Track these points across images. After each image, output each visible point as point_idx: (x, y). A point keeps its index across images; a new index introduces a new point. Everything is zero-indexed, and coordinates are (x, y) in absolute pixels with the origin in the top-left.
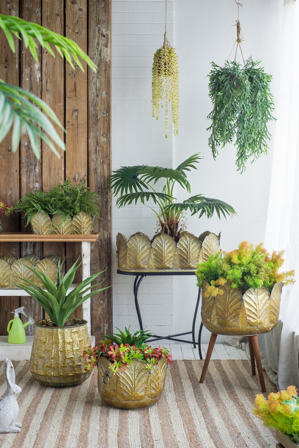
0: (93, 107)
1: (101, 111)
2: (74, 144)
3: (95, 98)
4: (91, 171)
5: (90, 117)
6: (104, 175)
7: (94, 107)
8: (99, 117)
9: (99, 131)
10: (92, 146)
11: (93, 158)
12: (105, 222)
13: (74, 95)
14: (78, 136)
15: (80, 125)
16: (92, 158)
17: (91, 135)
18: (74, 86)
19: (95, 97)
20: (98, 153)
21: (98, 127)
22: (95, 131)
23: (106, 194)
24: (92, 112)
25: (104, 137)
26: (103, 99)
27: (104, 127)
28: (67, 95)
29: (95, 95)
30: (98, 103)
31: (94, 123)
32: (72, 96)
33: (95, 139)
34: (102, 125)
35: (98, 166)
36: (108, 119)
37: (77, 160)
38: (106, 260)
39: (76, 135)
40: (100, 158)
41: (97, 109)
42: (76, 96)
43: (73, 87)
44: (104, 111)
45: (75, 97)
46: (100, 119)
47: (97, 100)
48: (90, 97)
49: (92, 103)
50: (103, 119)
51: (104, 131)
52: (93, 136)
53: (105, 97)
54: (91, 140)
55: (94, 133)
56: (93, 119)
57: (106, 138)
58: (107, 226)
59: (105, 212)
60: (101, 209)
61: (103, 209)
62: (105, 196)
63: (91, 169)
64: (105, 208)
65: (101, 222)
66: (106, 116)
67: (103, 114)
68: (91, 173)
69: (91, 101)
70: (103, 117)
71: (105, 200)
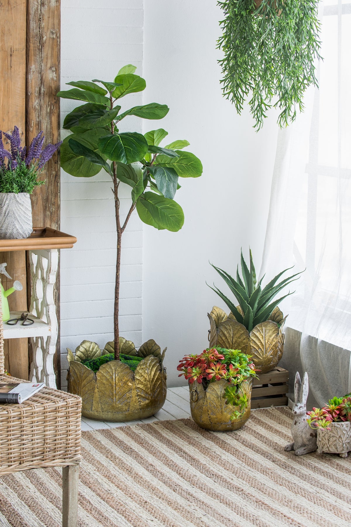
0: (36, 21)
1: (48, 28)
3: (39, 7)
4: (31, 127)
5: (31, 39)
6: (52, 133)
7: (37, 21)
8: (44, 39)
9: (45, 61)
10: (33, 85)
11: (35, 106)
12: (53, 209)
14: (12, 69)
15: (14, 51)
16: (32, 105)
17: (33, 67)
19: (39, 5)
20: (42, 97)
21: (44, 54)
22: (39, 61)
23: (55, 163)
24: (35, 31)
25: (53, 71)
26: (51, 9)
27: (52, 54)
29: (40, 3)
30: (43, 15)
31: (36, 49)
33: (38, 74)
34: (50, 52)
35: (42, 118)
37: (11, 108)
39: (9, 68)
40: (45, 106)
41: (42, 26)
45: (7, 5)
46: (47, 41)
47: (43, 11)
48: (31, 5)
49: (35, 15)
50: (51, 42)
51: (52, 62)
52: (36, 69)
53: (54, 7)
54: (32, 76)
55: (37, 64)
56: (36, 42)
57: (54, 73)
58: (56, 215)
59: (53, 192)
60: (48, 188)
61: (50, 189)
62: (53, 168)
63: (33, 124)
64: (54, 187)
65: (47, 208)
66: (56, 36)
67: (51, 34)
68: (32, 129)
69: (33, 12)
70: (51, 40)
71: (53, 174)
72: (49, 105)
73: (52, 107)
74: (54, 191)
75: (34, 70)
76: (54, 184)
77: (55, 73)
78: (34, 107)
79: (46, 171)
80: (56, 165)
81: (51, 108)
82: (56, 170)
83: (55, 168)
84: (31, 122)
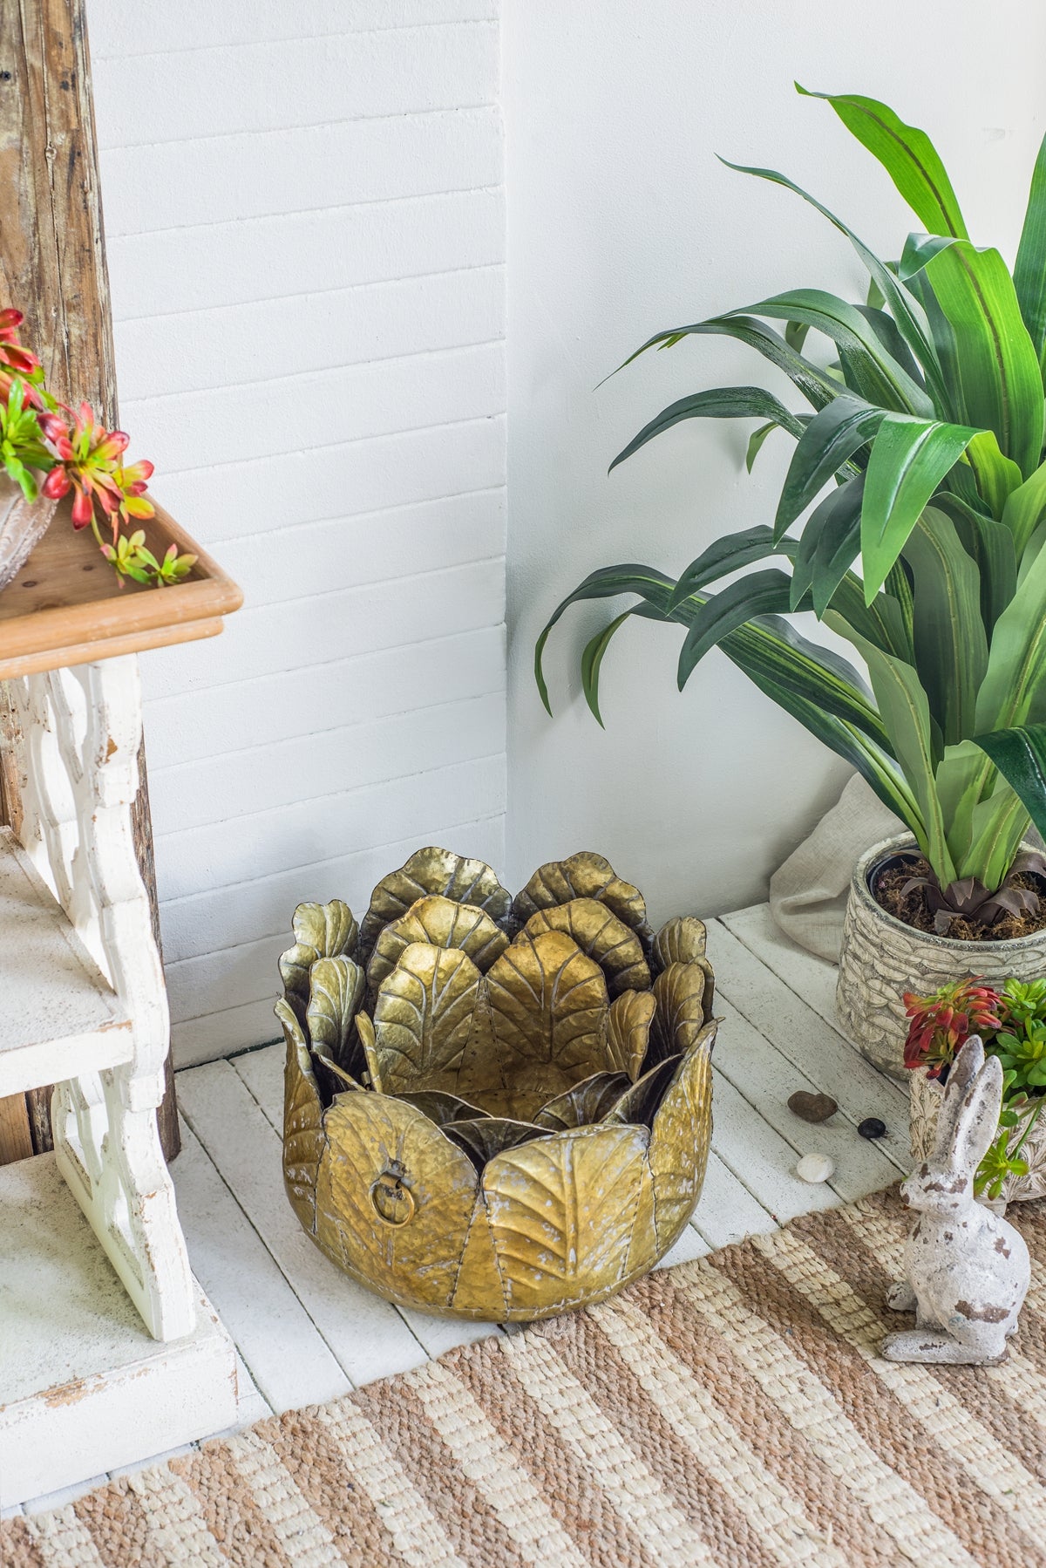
12: (75, 331)
23: (64, 86)
58: (92, 357)
59: (67, 244)
60: (36, 224)
61: (49, 227)
62: (55, 112)
64: (70, 217)
65: (43, 331)
71: (58, 147)
74: (72, 239)
76: (69, 198)
79: (15, 135)
80: (70, 94)
82: (68, 122)
83: (64, 115)
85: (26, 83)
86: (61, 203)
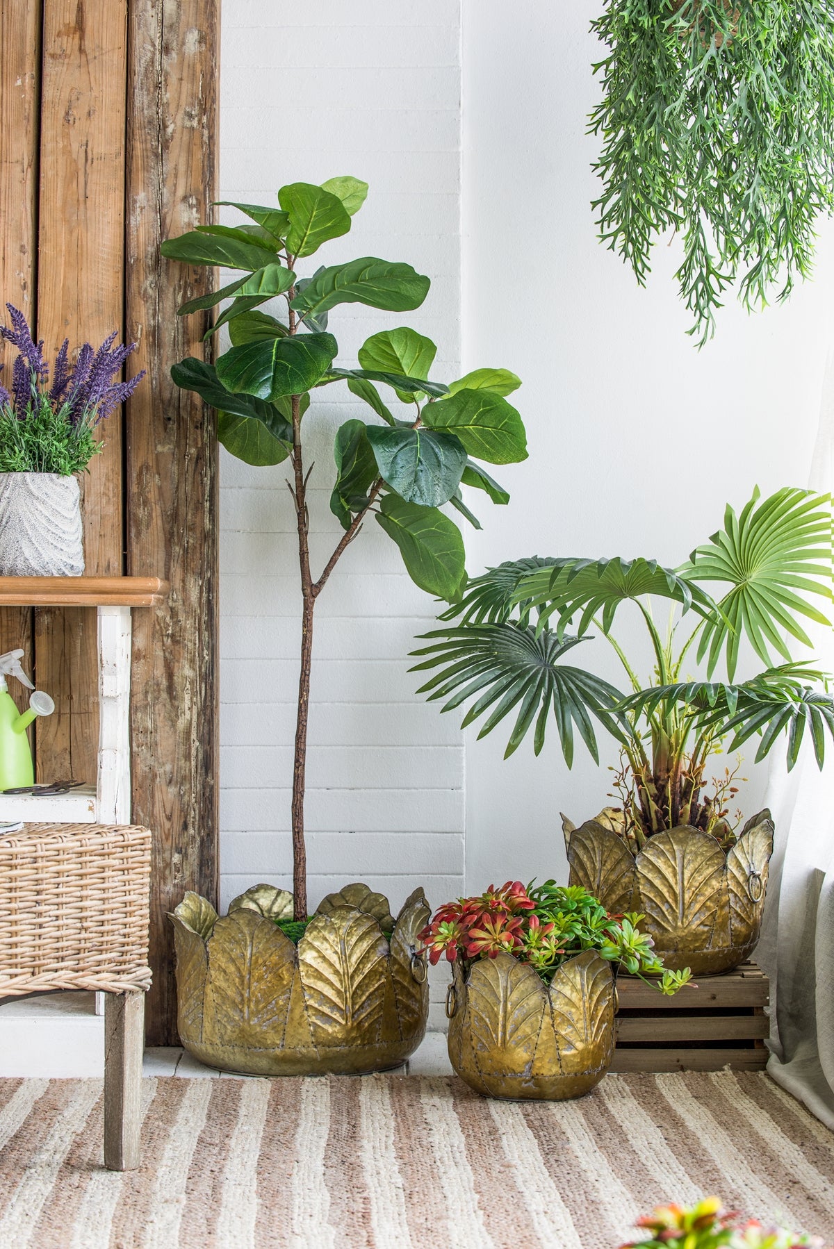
0: (148, 90)
1: (178, 106)
2: (71, 232)
3: (158, 56)
4: (136, 339)
5: (137, 132)
7: (152, 89)
8: (170, 130)
9: (170, 183)
10: (142, 239)
11: (146, 289)
12: (191, 541)
13: (76, 48)
14: (89, 203)
15: (95, 161)
16: (139, 287)
17: (141, 197)
18: (78, 11)
19: (157, 52)
20: (164, 267)
21: (168, 167)
22: (156, 182)
23: (197, 427)
24: (145, 112)
25: (191, 207)
26: (186, 61)
27: (188, 166)
28: (51, 47)
29: (158, 46)
30: (167, 74)
31: (150, 154)
32: (68, 52)
33: (153, 214)
34: (182, 161)
35: (164, 319)
36: (206, 139)
37: (85, 294)
38: (192, 689)
39: (82, 199)
40: (171, 289)
41: (165, 101)
42: (81, 50)
43: (71, 18)
44: (192, 105)
45: (77, 52)
46: (177, 136)
47: (165, 66)
48: (137, 52)
49: (146, 76)
50: (185, 138)
51: (189, 184)
52: (148, 201)
53: (195, 54)
54: (139, 219)
55: (150, 189)
56: (149, 137)
57: (195, 210)
58: (198, 555)
59: (191, 499)
60: (177, 488)
61: (183, 490)
62: (192, 438)
63: (139, 332)
64: (193, 486)
65: (176, 538)
66: (199, 124)
67: (187, 118)
68: (137, 344)
69: (142, 69)
70: (185, 131)
71: (191, 454)
72: (180, 288)
73: (189, 293)
74: (194, 497)
75: (144, 203)
76: (194, 478)
77: (197, 211)
78: (142, 292)
79: (172, 447)
80: (199, 431)
81: (185, 293)
82: (197, 444)
83: (195, 440)
84: (135, 328)
85: (179, 424)
86: (190, 479)
